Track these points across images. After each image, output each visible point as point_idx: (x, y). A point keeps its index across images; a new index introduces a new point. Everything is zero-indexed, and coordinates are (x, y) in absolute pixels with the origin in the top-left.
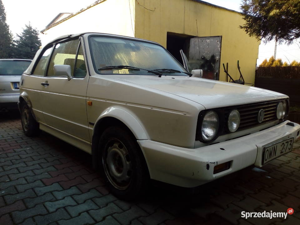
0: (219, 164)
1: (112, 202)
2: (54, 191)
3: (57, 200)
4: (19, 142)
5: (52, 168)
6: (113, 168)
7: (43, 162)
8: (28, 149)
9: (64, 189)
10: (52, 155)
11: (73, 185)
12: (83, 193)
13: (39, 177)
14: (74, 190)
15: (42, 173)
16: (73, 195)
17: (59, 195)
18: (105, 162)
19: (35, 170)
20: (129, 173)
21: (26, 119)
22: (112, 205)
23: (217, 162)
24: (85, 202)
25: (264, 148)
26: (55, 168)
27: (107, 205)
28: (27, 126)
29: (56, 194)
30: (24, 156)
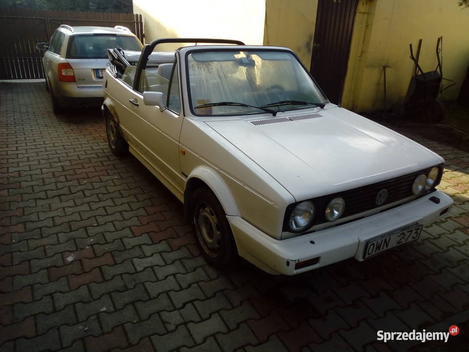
0: (300, 261)
1: (201, 267)
2: (143, 244)
3: (145, 257)
4: (105, 164)
5: (142, 212)
6: (204, 231)
7: (132, 200)
8: (116, 177)
9: (153, 244)
10: (143, 191)
11: (164, 238)
12: (173, 251)
13: (128, 223)
14: (163, 246)
15: (131, 218)
16: (163, 252)
17: (148, 250)
18: (197, 222)
19: (124, 212)
20: (219, 243)
21: (113, 132)
22: (200, 270)
23: (298, 260)
24: (173, 262)
25: (368, 242)
26: (146, 211)
27: (195, 270)
28: (114, 142)
29: (145, 248)
30: (111, 189)
